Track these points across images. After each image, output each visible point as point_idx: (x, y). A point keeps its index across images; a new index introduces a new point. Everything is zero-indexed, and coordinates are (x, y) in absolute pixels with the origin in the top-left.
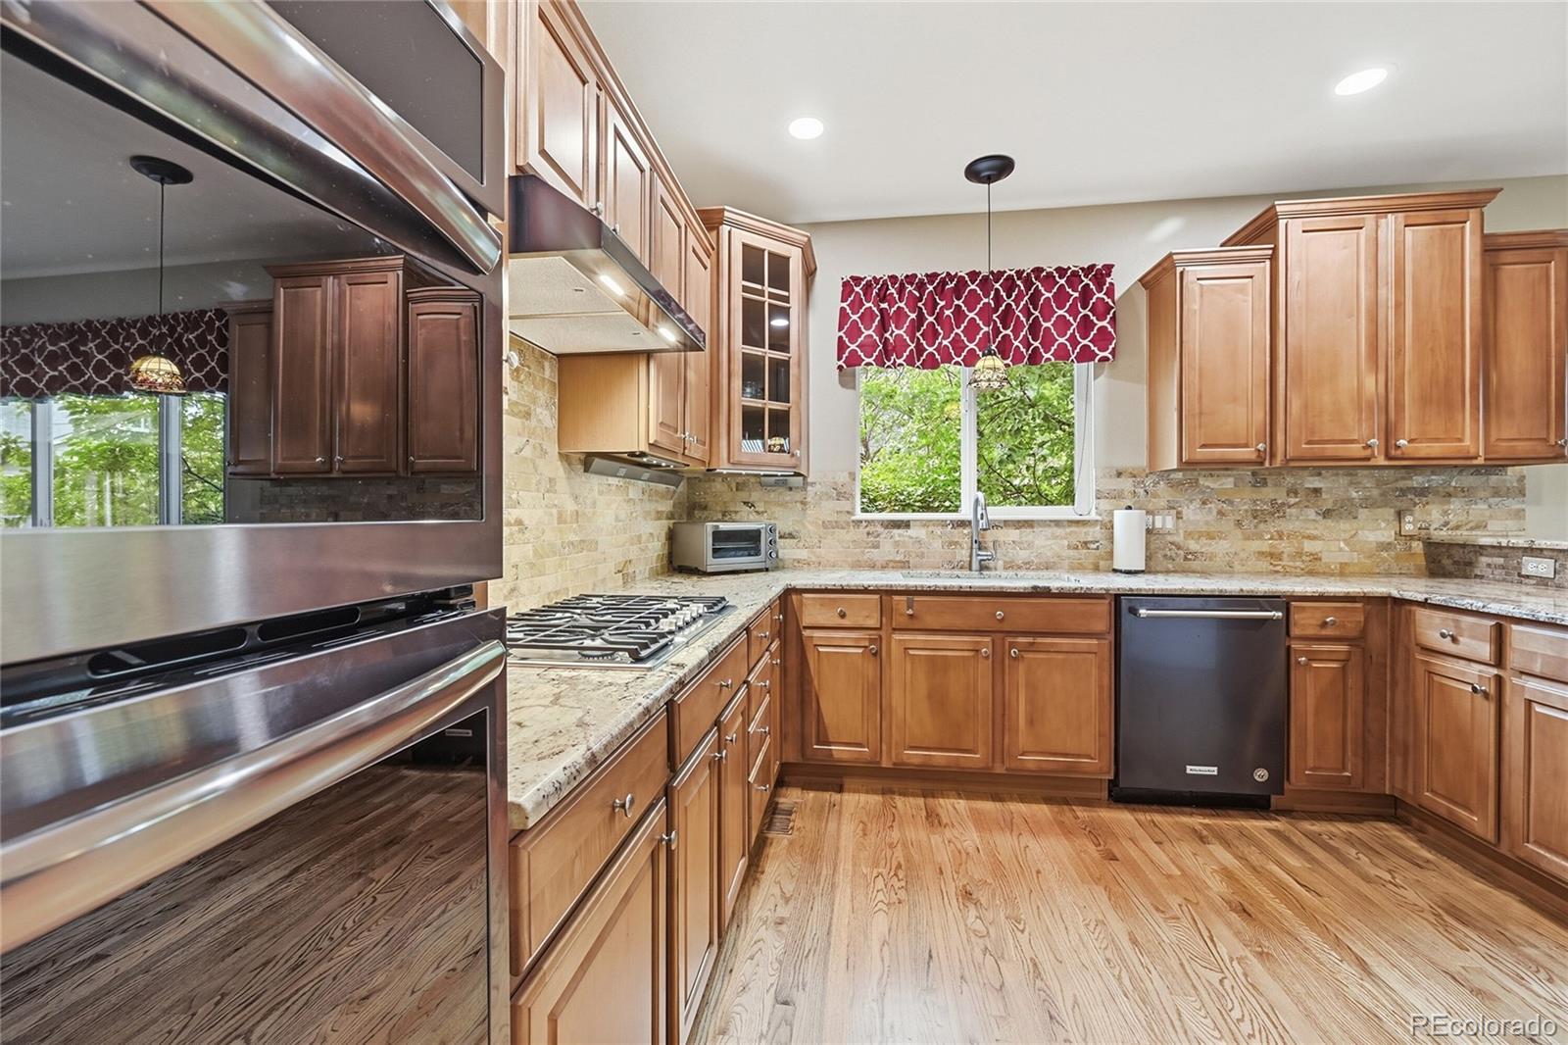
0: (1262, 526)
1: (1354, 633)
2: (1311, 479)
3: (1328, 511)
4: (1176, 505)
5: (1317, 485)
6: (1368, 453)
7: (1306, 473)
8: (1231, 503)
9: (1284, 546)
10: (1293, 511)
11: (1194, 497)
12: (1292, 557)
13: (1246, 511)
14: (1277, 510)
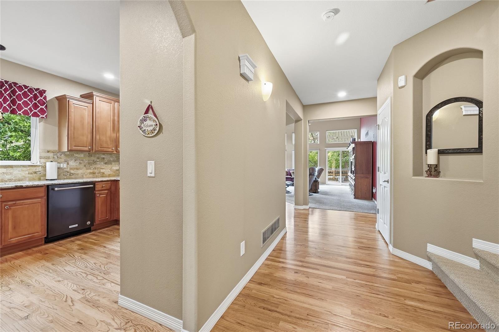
0: (91, 166)
1: (109, 188)
2: (102, 155)
3: (106, 163)
4: (67, 161)
5: (104, 157)
6: (112, 151)
7: (101, 154)
8: (83, 161)
9: (96, 171)
10: (98, 163)
11: (72, 159)
12: (98, 173)
13: (87, 162)
14: (95, 162)
